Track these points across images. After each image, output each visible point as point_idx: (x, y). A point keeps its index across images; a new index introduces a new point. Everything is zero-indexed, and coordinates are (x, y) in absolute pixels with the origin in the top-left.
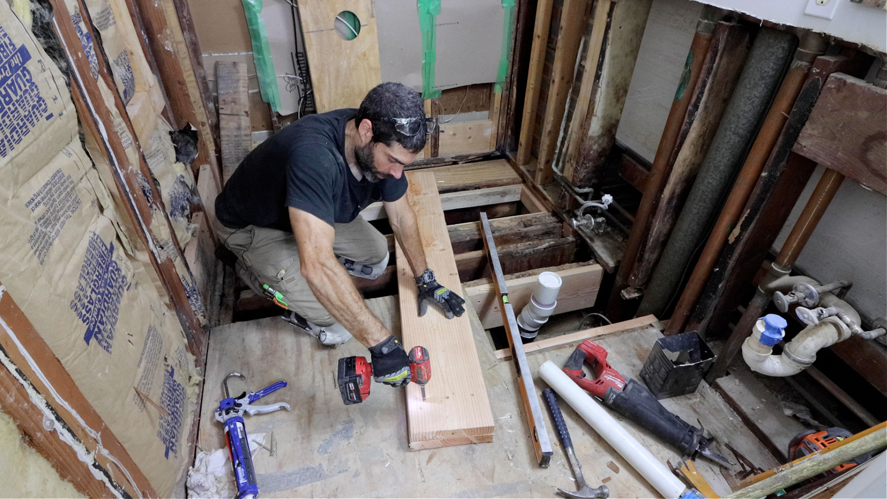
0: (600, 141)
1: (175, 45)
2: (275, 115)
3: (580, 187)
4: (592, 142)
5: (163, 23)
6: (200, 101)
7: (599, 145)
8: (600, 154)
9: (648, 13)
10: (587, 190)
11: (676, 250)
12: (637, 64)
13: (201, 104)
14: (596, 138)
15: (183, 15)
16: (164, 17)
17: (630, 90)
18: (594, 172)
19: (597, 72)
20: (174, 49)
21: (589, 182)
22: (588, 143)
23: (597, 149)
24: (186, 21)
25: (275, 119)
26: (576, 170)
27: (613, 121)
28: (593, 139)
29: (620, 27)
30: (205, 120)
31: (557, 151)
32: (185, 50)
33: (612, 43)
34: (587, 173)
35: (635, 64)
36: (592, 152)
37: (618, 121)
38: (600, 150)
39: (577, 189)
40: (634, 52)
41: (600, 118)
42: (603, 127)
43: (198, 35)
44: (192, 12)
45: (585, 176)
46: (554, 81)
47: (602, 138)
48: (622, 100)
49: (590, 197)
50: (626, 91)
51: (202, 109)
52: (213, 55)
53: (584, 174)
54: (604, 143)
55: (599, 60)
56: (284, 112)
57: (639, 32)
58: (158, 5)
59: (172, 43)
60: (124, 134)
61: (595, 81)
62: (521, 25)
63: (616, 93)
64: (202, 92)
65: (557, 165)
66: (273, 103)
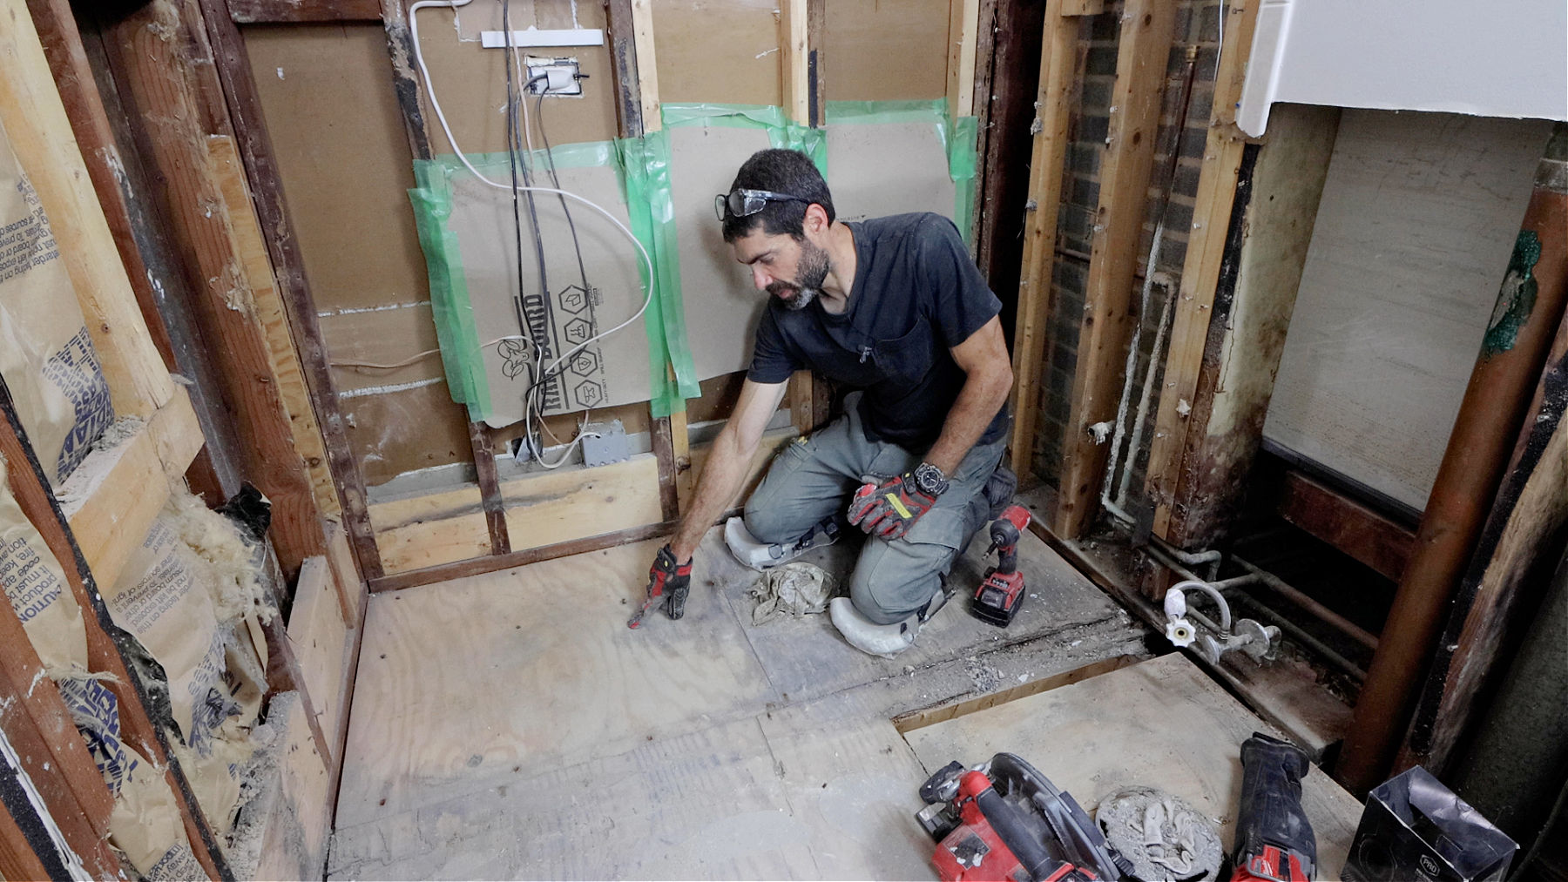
0: (1231, 446)
1: (250, 298)
2: (477, 428)
3: (1189, 550)
4: (1213, 449)
5: (224, 252)
6: (310, 411)
7: (1229, 455)
8: (1231, 475)
9: (1326, 166)
10: (1205, 556)
11: (1536, 722)
12: (1304, 274)
13: (313, 419)
14: (1223, 440)
15: (276, 234)
16: (226, 237)
17: (1291, 330)
18: (1218, 514)
19: (1218, 298)
20: (248, 306)
21: (1209, 537)
22: (1205, 452)
23: (1225, 463)
24: (283, 246)
25: (478, 437)
26: (1177, 511)
27: (1258, 401)
28: (1217, 443)
29: (1272, 198)
30: (320, 451)
31: (1112, 468)
32: (279, 305)
33: (1254, 232)
34: (1205, 517)
35: (1300, 276)
36: (1213, 471)
37: (1267, 398)
38: (1230, 465)
39: (1184, 556)
40: (1299, 250)
41: (1231, 395)
42: (1236, 415)
43: (309, 275)
44: (297, 229)
45: (1199, 524)
46: (1090, 321)
47: (1235, 439)
48: (1274, 353)
49: (1214, 571)
50: (1283, 333)
51: (315, 429)
52: (341, 311)
53: (1197, 521)
54: (1240, 448)
55: (1222, 271)
56: (496, 422)
57: (1310, 205)
58: (212, 213)
59: (244, 294)
60: (36, 567)
61: (1214, 315)
62: (991, 212)
63: (1264, 337)
64: (315, 391)
65: (1113, 498)
66: (472, 404)
